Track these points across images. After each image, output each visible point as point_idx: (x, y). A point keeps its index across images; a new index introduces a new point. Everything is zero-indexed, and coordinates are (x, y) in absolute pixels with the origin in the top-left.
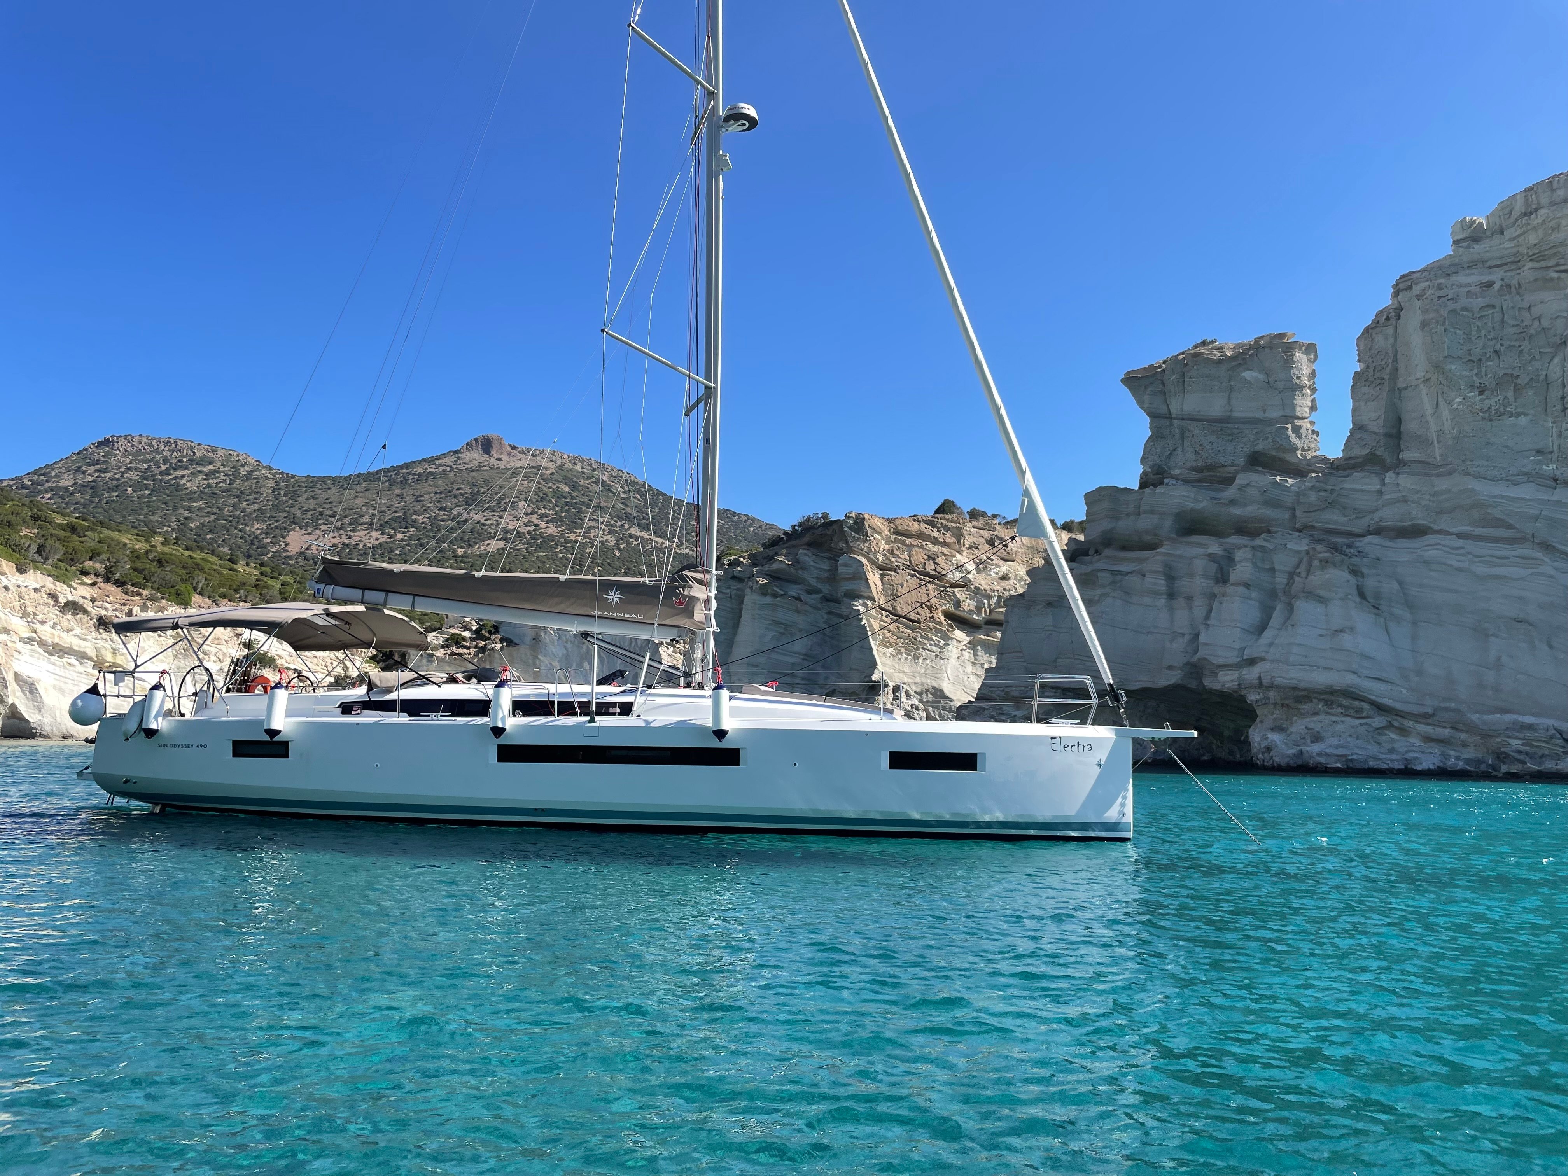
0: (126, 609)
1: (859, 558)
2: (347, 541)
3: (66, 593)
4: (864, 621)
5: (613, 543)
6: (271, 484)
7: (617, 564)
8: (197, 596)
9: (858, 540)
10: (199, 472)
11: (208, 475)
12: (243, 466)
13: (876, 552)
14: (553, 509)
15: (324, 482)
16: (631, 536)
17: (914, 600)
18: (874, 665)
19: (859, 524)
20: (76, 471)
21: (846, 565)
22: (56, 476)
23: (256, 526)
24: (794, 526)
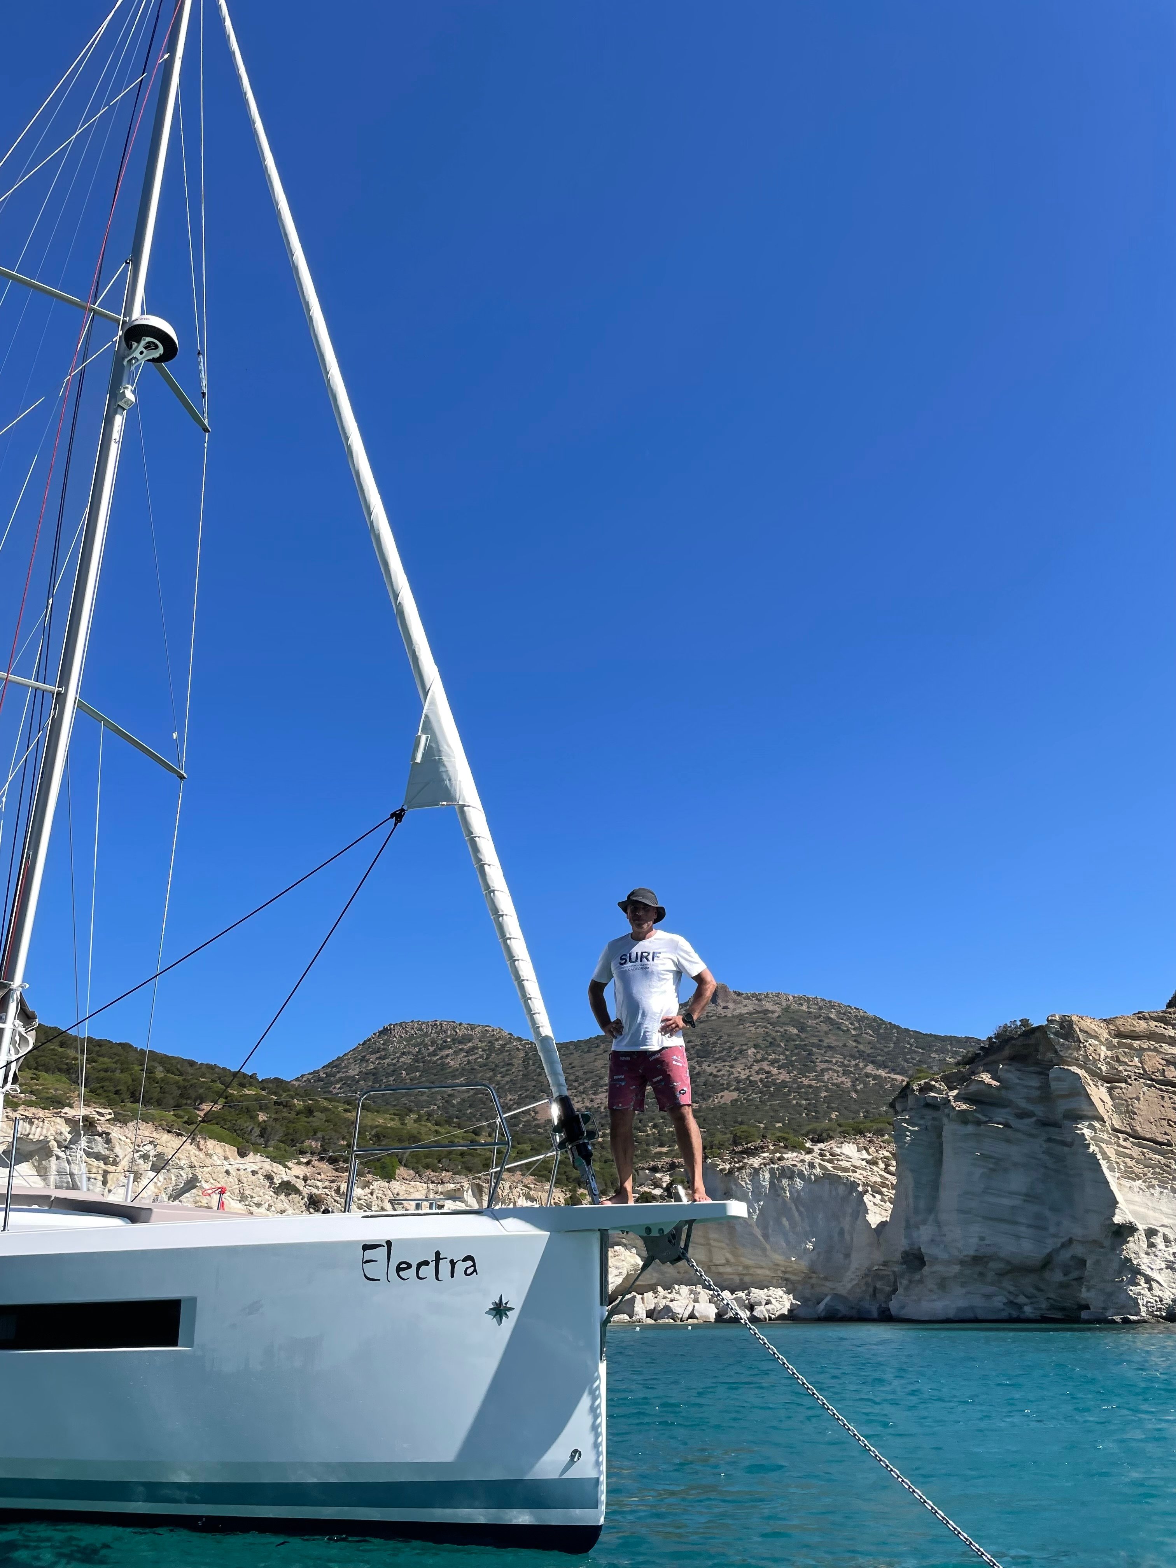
0: (334, 1185)
1: (1074, 1069)
2: (589, 1105)
3: (281, 1174)
4: (1092, 1148)
5: (849, 1084)
6: (522, 1054)
7: (854, 1107)
8: (402, 1168)
9: (1068, 1048)
10: (461, 1050)
11: (469, 1052)
12: (497, 1040)
13: (1095, 1060)
14: (783, 1054)
15: (568, 1048)
16: (867, 1075)
17: (1157, 1117)
18: (1113, 1203)
19: (1066, 1028)
20: (361, 1060)
21: (1058, 1079)
22: (345, 1067)
23: (509, 1097)
24: (990, 1038)
